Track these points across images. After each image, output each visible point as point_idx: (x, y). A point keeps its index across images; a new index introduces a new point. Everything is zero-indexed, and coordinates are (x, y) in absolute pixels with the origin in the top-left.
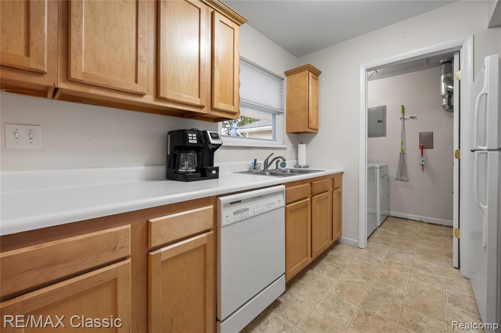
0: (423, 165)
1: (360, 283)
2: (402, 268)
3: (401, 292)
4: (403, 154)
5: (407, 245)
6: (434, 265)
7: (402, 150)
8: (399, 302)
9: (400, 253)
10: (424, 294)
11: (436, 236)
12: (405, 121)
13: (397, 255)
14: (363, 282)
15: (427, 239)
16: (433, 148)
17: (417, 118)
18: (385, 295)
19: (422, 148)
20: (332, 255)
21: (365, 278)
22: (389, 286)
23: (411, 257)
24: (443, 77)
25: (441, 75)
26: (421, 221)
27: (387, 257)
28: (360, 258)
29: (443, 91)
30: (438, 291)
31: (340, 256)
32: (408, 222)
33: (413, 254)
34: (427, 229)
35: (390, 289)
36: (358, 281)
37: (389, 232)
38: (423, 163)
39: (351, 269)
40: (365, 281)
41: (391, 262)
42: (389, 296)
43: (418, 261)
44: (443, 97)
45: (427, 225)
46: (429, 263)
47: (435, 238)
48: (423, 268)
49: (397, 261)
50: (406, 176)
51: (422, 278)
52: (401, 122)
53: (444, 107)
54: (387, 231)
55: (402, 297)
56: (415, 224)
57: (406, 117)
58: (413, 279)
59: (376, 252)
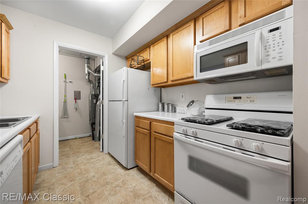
0: (76, 108)
1: (71, 185)
2: (85, 164)
3: (92, 174)
4: (66, 102)
5: (78, 152)
6: (94, 155)
7: (65, 100)
8: (95, 179)
9: (78, 157)
10: (100, 169)
11: (86, 142)
12: (67, 83)
13: (77, 159)
14: (72, 184)
15: (84, 145)
16: (80, 99)
17: (73, 83)
18: (87, 181)
19: (75, 99)
20: (37, 184)
21: (71, 181)
22: (85, 176)
23: (84, 157)
24: (86, 65)
25: (85, 64)
26: (76, 138)
27: (74, 163)
28: (59, 173)
29: (86, 72)
30: (103, 164)
31: (45, 180)
32: (70, 141)
33: (83, 155)
34: (80, 141)
35: (87, 177)
36: (69, 185)
37: (64, 150)
38: (77, 107)
39: (59, 182)
40: (72, 182)
41: (77, 165)
42: (89, 180)
43: (88, 157)
44: (86, 75)
45: (79, 139)
46: (92, 155)
47: (86, 143)
48: (92, 159)
49: (80, 162)
50: (67, 115)
51: (95, 163)
52: (64, 83)
53: (87, 79)
54: (63, 150)
55: (94, 176)
56: (74, 140)
57: (67, 81)
58: (92, 166)
59: (66, 164)
